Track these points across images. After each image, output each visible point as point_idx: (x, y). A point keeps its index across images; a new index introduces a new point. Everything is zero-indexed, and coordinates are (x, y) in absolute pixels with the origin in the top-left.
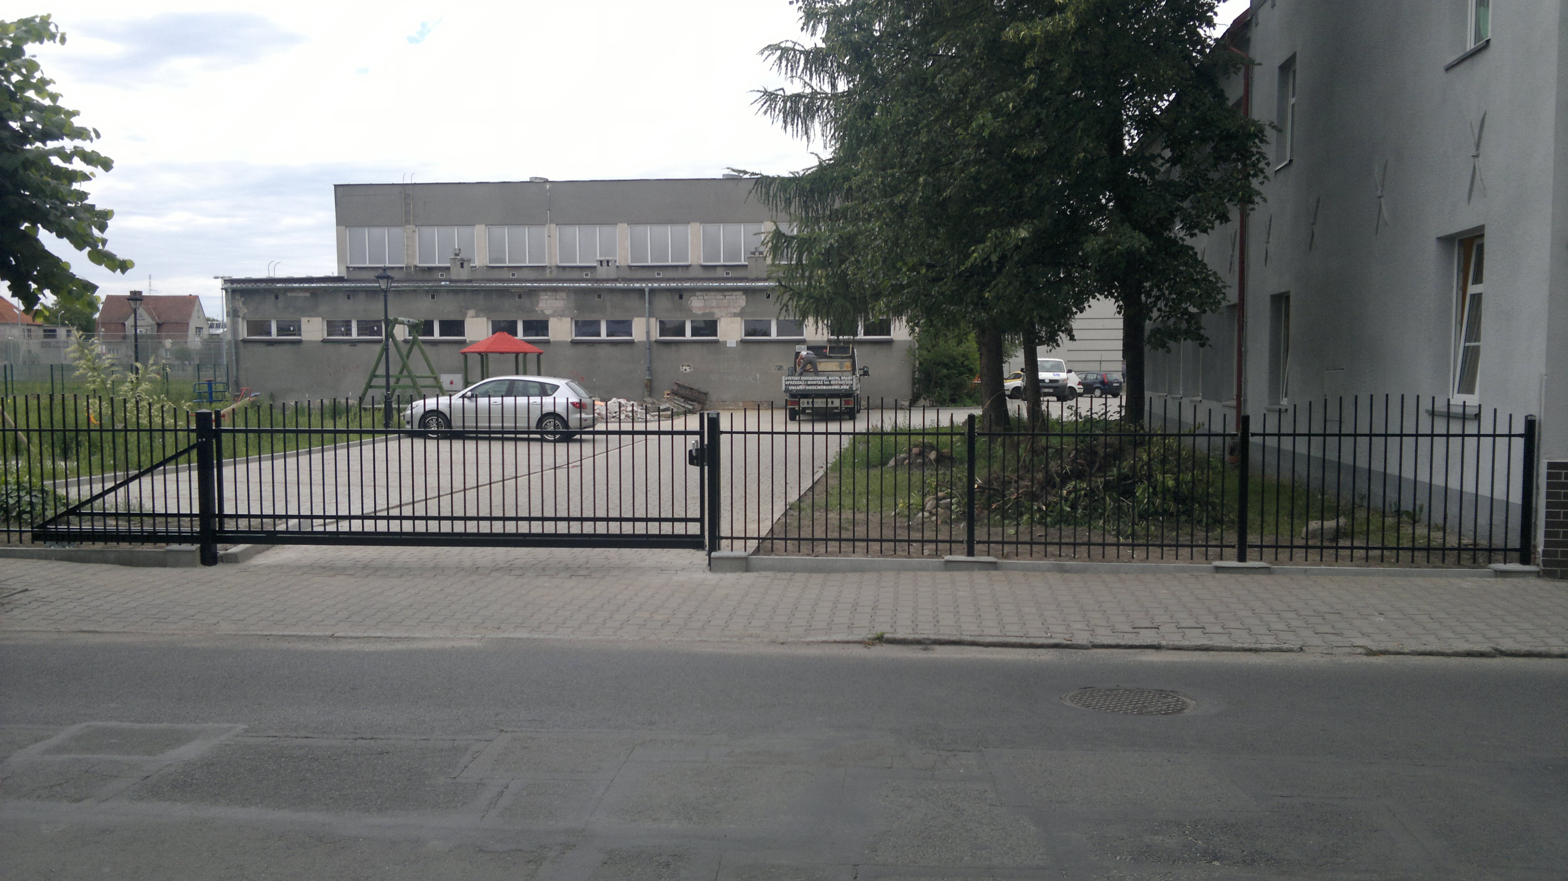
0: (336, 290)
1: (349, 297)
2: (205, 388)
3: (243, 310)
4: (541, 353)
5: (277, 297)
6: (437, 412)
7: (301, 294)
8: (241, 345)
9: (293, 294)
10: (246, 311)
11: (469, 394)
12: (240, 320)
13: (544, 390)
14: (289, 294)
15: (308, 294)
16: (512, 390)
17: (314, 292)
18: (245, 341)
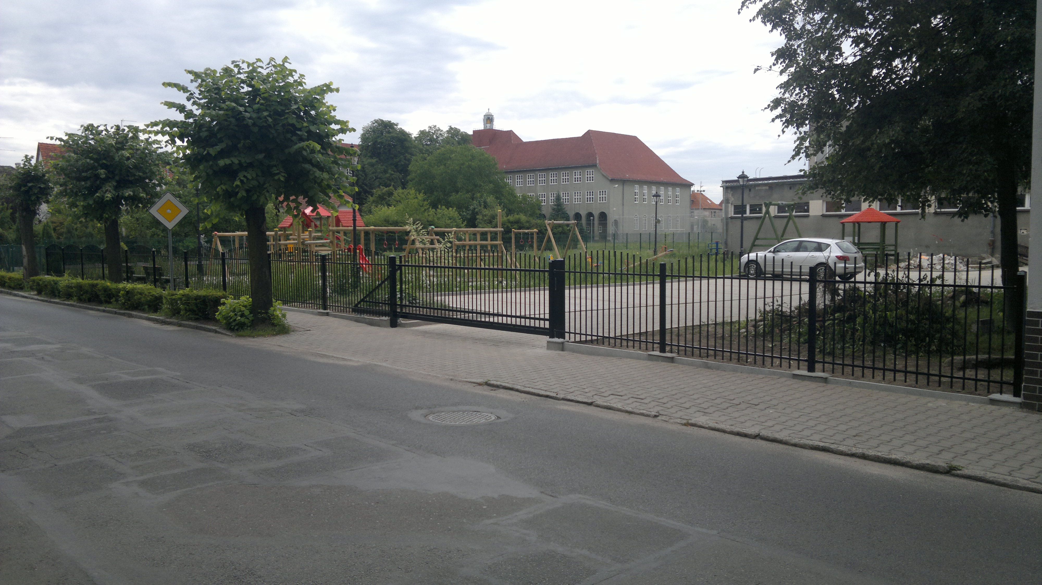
0: (783, 184)
1: (790, 188)
2: (714, 246)
3: (732, 199)
4: (898, 222)
5: (750, 190)
6: (756, 262)
7: (764, 188)
8: (730, 220)
9: (760, 188)
10: (733, 199)
11: (773, 250)
12: (730, 205)
13: (820, 248)
14: (757, 188)
15: (767, 188)
16: (800, 247)
17: (771, 186)
18: (732, 218)
